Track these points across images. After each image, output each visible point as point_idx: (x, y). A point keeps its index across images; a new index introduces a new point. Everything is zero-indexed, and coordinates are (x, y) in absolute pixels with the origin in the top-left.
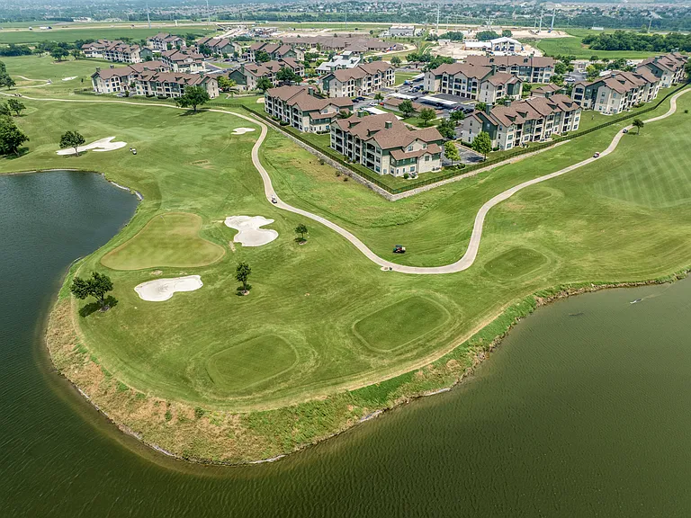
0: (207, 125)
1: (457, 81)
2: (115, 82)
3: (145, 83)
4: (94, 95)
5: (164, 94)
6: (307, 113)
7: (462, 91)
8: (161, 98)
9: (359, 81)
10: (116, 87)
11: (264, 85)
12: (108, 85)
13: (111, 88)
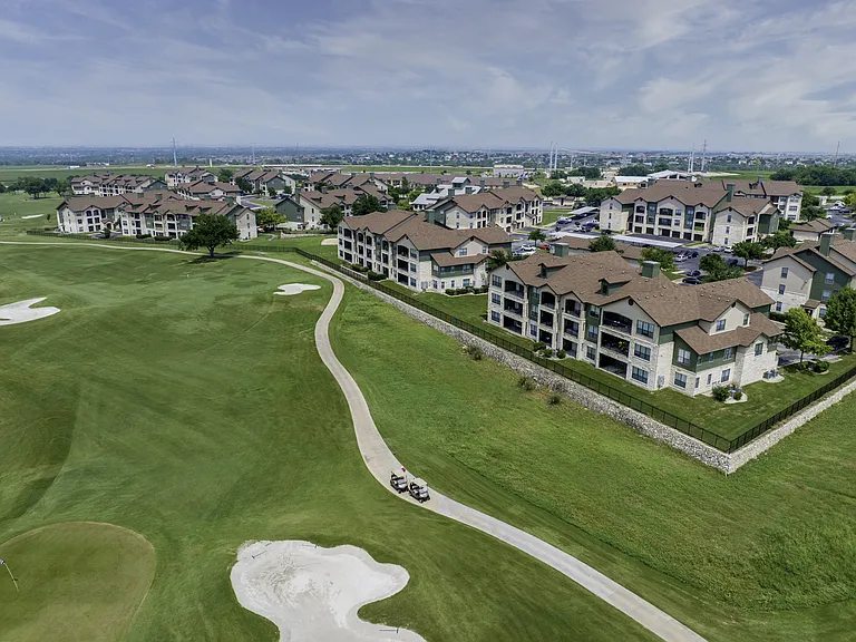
0: (230, 278)
1: (662, 211)
2: (93, 217)
3: (137, 216)
4: (56, 235)
5: (166, 232)
6: (426, 254)
7: (673, 228)
8: (160, 239)
9: (493, 212)
10: (94, 224)
11: (331, 219)
12: (80, 222)
13: (85, 225)
